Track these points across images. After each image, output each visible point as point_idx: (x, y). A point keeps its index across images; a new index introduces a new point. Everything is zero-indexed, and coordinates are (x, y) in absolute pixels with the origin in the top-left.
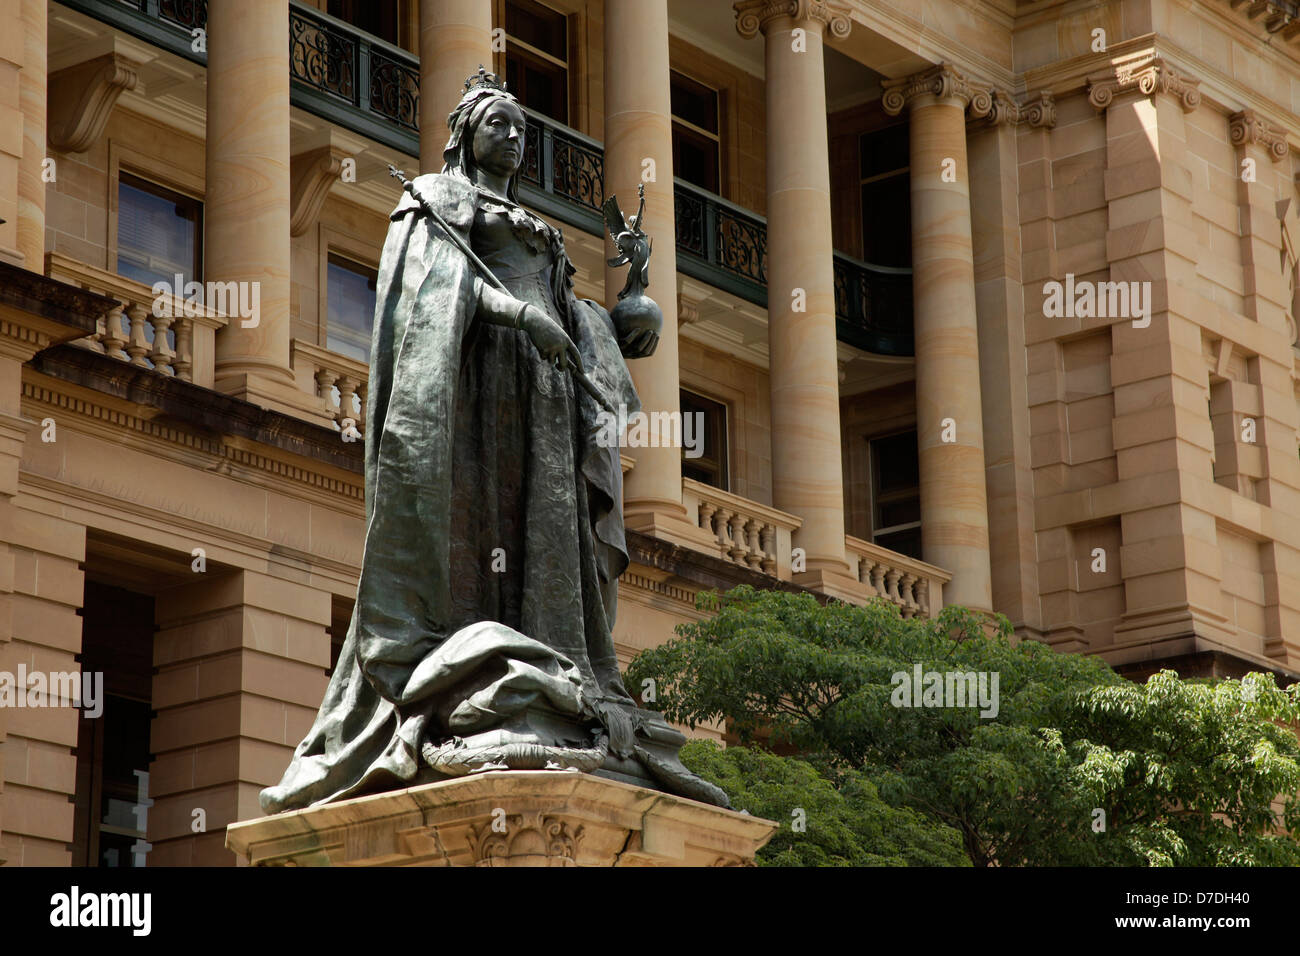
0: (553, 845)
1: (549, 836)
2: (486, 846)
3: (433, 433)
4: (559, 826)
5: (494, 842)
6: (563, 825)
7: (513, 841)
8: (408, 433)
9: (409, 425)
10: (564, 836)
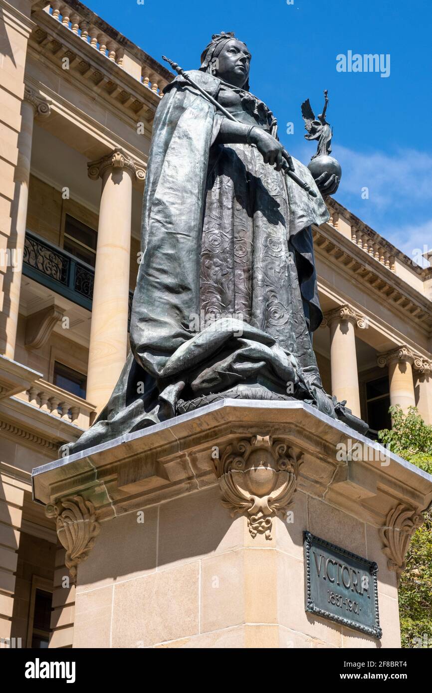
0: (281, 462)
1: (277, 454)
2: (228, 461)
3: (189, 201)
4: (285, 448)
5: (234, 459)
6: (289, 447)
7: (249, 458)
8: (171, 200)
9: (172, 195)
10: (289, 456)
